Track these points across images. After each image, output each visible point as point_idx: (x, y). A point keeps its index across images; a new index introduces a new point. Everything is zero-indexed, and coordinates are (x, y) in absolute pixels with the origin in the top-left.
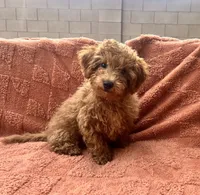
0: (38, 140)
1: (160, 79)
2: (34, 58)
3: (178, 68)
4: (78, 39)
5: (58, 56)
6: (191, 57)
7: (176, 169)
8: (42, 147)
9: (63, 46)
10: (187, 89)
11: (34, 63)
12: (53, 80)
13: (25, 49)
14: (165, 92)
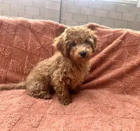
0: (20, 88)
1: (99, 52)
2: (15, 31)
3: (110, 46)
4: (47, 21)
5: (33, 31)
6: (118, 40)
7: (113, 108)
8: (24, 93)
9: (36, 25)
10: (115, 59)
11: (15, 35)
12: (29, 48)
13: (9, 25)
14: (102, 60)
